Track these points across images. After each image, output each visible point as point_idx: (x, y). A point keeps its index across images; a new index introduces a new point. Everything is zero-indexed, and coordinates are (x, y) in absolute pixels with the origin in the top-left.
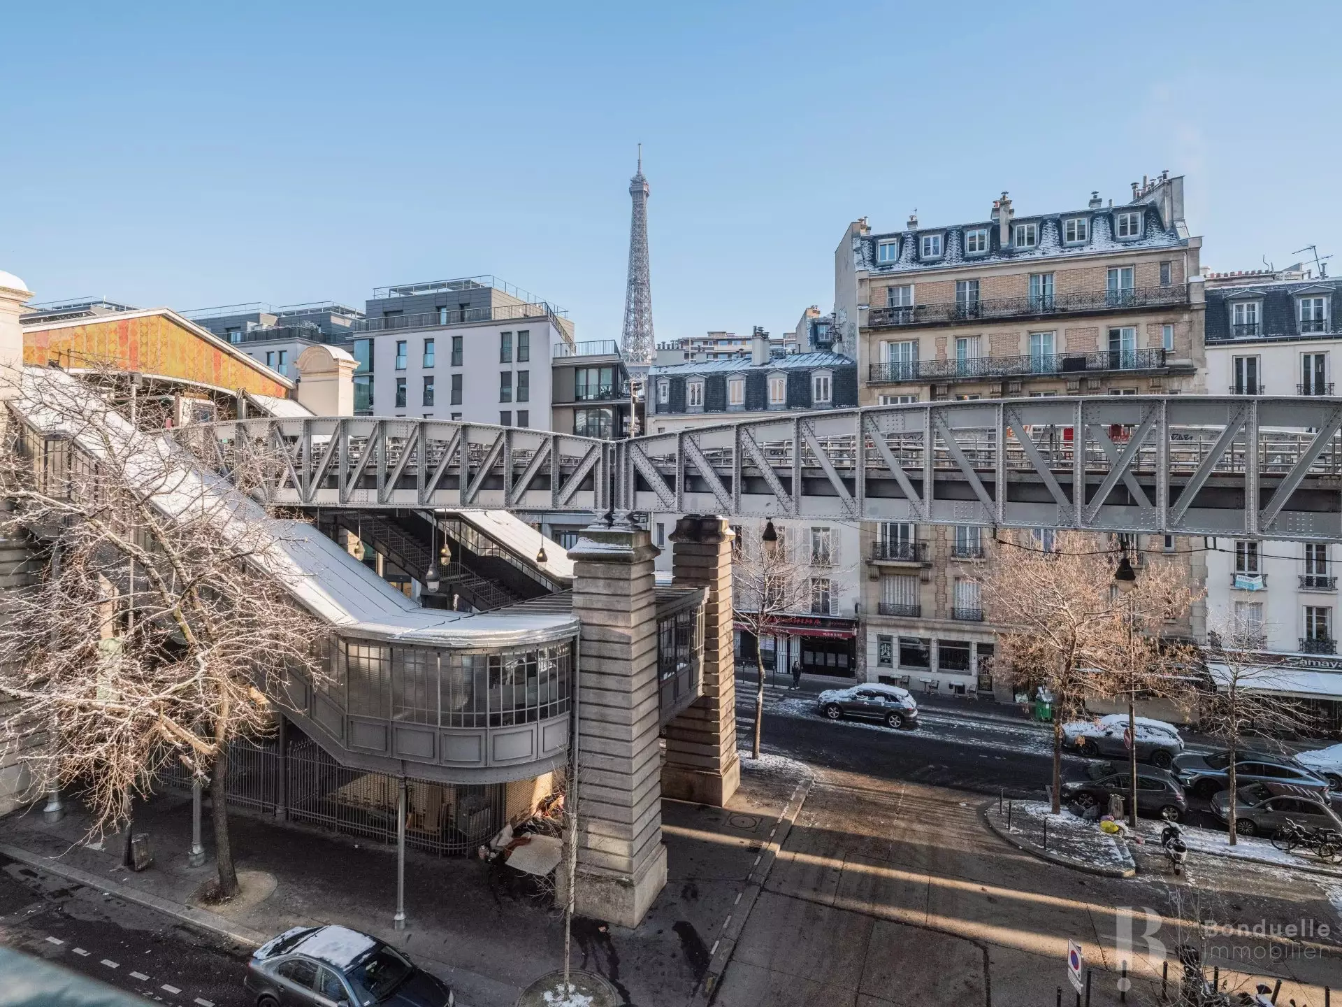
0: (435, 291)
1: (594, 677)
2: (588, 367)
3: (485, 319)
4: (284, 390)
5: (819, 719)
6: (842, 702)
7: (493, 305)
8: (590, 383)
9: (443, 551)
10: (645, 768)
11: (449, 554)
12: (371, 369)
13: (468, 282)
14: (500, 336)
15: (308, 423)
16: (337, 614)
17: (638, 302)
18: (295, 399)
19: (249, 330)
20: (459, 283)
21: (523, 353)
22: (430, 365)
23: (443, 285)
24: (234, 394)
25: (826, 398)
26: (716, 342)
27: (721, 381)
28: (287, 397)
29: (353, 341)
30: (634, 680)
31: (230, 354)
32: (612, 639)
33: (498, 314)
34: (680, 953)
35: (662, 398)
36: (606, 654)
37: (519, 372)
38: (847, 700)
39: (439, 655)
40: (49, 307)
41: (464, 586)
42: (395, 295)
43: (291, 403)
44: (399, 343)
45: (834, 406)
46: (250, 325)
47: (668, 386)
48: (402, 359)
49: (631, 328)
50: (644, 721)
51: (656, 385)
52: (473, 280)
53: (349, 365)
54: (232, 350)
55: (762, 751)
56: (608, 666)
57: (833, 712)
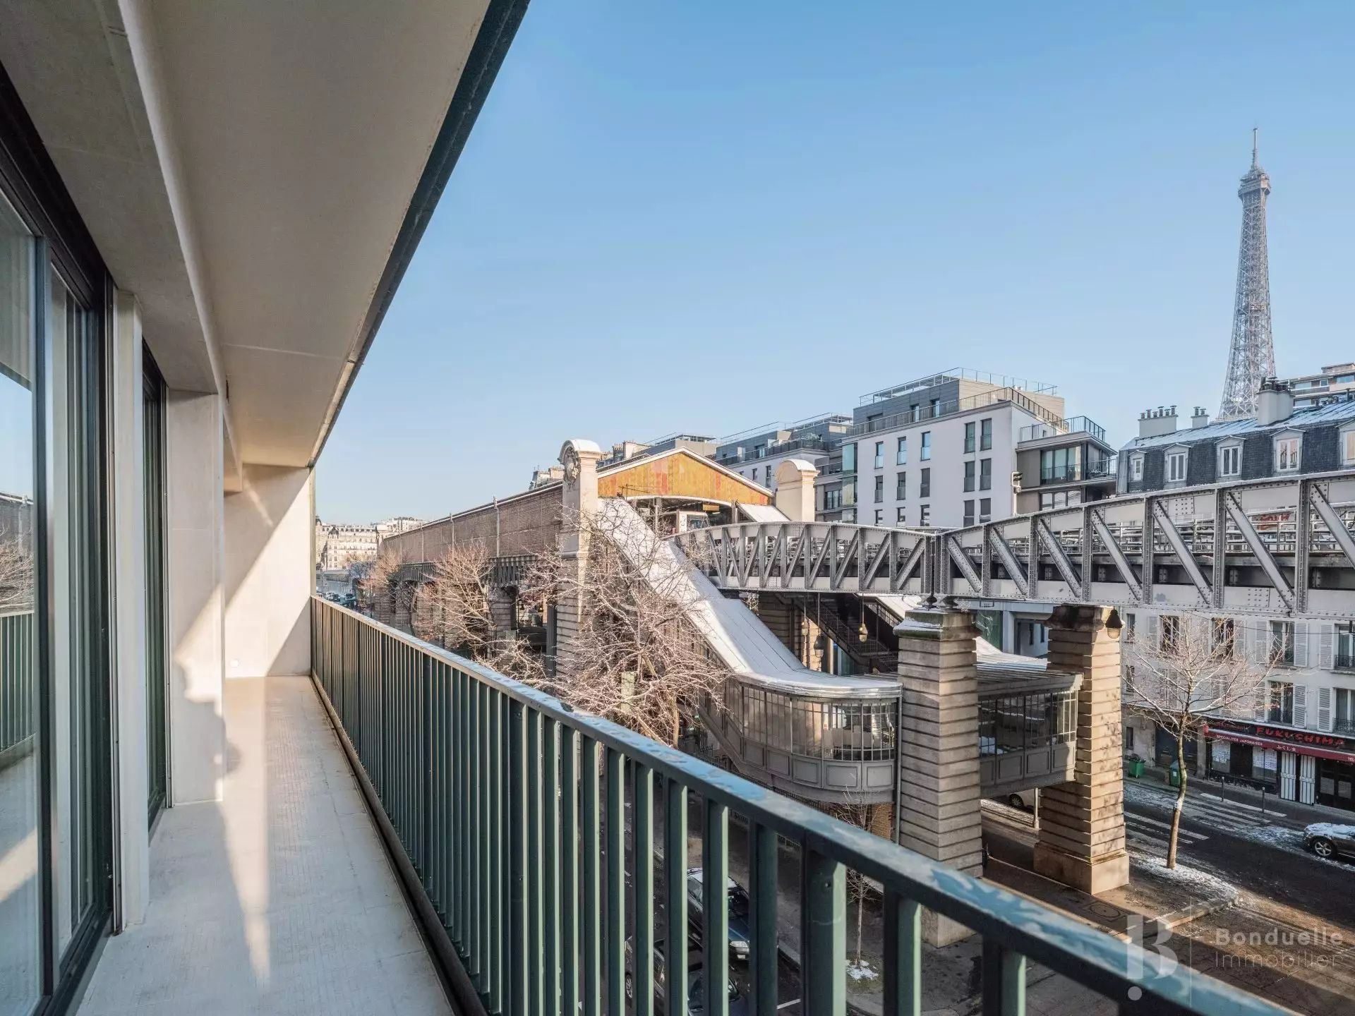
0: (910, 391)
1: (913, 734)
2: (1054, 449)
3: (952, 411)
4: (766, 498)
5: (1302, 853)
6: (1335, 838)
7: (961, 396)
8: (1057, 465)
9: (861, 629)
10: (958, 819)
11: (866, 632)
12: (856, 471)
13: (940, 377)
14: (964, 427)
15: (784, 527)
16: (740, 666)
17: (1251, 335)
18: (774, 505)
19: (769, 446)
20: (931, 380)
21: (986, 441)
22: (903, 462)
23: (917, 385)
24: (729, 504)
25: (1181, 477)
26: (1334, 379)
27: (1210, 450)
28: (768, 504)
29: (841, 447)
30: (941, 741)
31: (727, 475)
32: (925, 703)
33: (965, 405)
34: (966, 975)
35: (1136, 474)
36: (921, 716)
37: (982, 461)
38: (1344, 837)
39: (791, 700)
40: (653, 444)
41: (881, 661)
42: (878, 399)
43: (771, 509)
44: (877, 444)
45: (1188, 485)
46: (770, 442)
47: (1142, 461)
48: (880, 459)
49: (1240, 371)
50: (958, 779)
51: (1128, 461)
52: (944, 375)
53: (810, 474)
54: (727, 472)
55: (1179, 862)
56: (923, 726)
57: (1322, 848)
